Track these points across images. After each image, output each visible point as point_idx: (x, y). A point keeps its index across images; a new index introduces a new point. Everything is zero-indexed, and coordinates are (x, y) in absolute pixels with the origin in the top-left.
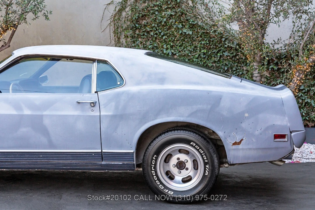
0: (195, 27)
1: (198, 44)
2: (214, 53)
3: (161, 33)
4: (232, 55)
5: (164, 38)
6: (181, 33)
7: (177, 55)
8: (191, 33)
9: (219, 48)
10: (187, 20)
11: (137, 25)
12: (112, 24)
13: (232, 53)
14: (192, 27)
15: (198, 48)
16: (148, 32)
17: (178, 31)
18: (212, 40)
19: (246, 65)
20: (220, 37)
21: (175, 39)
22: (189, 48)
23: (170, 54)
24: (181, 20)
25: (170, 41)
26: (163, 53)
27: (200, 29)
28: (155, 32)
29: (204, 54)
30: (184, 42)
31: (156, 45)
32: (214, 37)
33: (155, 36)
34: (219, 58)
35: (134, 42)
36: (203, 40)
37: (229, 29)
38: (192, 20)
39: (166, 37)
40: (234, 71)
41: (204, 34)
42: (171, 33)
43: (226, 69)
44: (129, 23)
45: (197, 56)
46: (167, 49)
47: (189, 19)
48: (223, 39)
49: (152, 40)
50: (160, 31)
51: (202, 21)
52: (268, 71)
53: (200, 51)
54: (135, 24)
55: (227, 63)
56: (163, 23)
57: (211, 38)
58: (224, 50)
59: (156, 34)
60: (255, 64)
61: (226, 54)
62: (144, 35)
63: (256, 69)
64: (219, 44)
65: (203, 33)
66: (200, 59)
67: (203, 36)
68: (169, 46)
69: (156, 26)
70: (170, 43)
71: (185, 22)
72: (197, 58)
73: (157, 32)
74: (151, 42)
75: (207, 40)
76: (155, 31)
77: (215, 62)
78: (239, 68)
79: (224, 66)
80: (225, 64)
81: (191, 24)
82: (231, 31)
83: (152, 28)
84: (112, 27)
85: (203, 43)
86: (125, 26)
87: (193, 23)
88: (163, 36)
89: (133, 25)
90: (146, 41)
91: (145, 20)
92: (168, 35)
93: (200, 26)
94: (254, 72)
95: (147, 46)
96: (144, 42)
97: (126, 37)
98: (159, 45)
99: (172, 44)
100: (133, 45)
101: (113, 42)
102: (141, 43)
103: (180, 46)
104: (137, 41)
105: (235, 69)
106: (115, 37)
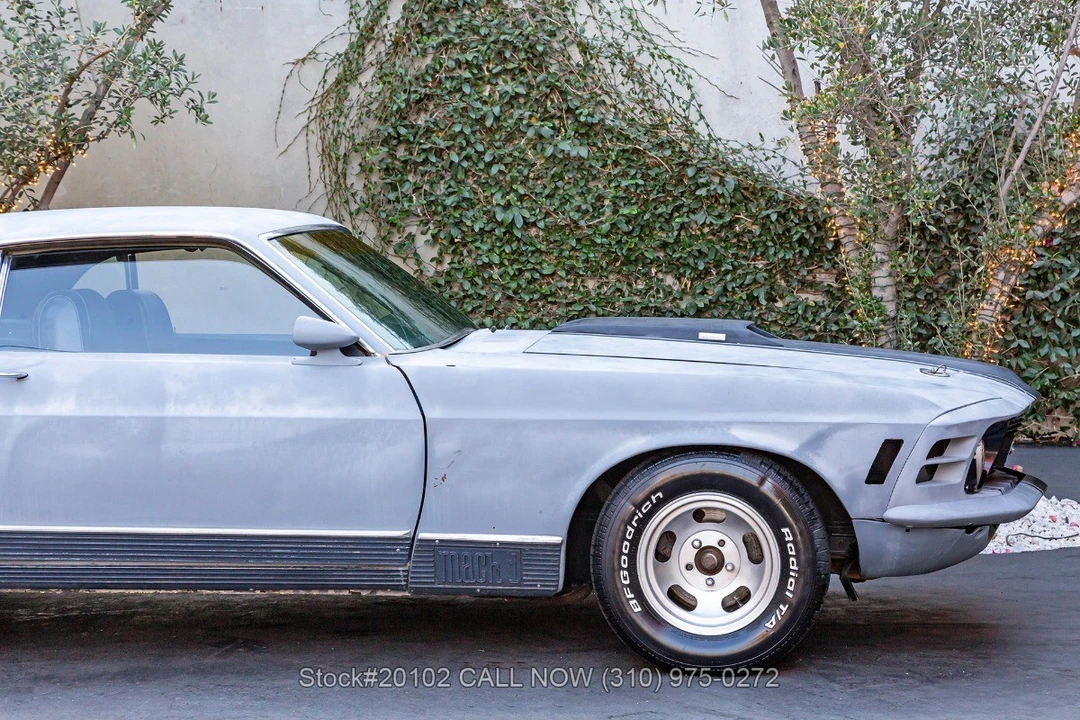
0: (596, 135)
1: (605, 187)
2: (660, 215)
3: (484, 153)
4: (721, 222)
5: (494, 170)
6: (553, 156)
7: (541, 224)
8: (584, 152)
9: (676, 198)
10: (569, 110)
11: (403, 131)
12: (313, 126)
13: (720, 216)
14: (587, 132)
15: (607, 202)
16: (439, 153)
17: (539, 147)
18: (652, 173)
19: (763, 254)
20: (680, 164)
21: (532, 175)
22: (577, 201)
23: (519, 223)
24: (546, 111)
25: (514, 180)
26: (492, 219)
27: (611, 140)
28: (464, 153)
29: (629, 220)
30: (560, 184)
31: (467, 195)
32: (658, 165)
33: (465, 164)
34: (676, 233)
35: (394, 188)
36: (624, 175)
37: (707, 138)
38: (586, 112)
39: (503, 168)
40: (727, 272)
41: (627, 155)
42: (516, 154)
43: (701, 267)
44: (373, 124)
45: (605, 227)
46: (508, 206)
47: (577, 108)
48: (690, 172)
49: (454, 178)
50: (480, 148)
51: (615, 114)
52: (835, 271)
53: (615, 212)
54: (395, 128)
55: (705, 249)
56: (488, 123)
57: (648, 168)
58: (693, 207)
59: (468, 158)
60: (877, 247)
61: (700, 217)
62: (426, 161)
63: (882, 262)
64: (675, 186)
65: (624, 151)
66: (613, 239)
67: (623, 162)
68: (512, 197)
69: (467, 131)
70: (515, 187)
71: (560, 118)
72: (606, 236)
73: (470, 150)
74: (450, 187)
75: (639, 176)
76: (462, 149)
77: (664, 245)
78: (743, 262)
79: (695, 257)
80: (699, 251)
81: (585, 124)
82: (713, 145)
83: (453, 137)
84: (314, 139)
85: (624, 184)
86: (361, 134)
87: (590, 119)
88: (489, 165)
89: (391, 130)
90: (432, 184)
91: (426, 111)
92: (509, 160)
93: (610, 130)
94: (877, 273)
95: (437, 200)
96: (426, 187)
97: (365, 169)
98: (476, 193)
99: (522, 191)
100: (392, 196)
101: (320, 189)
102: (416, 189)
103: (548, 196)
104: (403, 182)
105: (730, 268)
106: (327, 172)
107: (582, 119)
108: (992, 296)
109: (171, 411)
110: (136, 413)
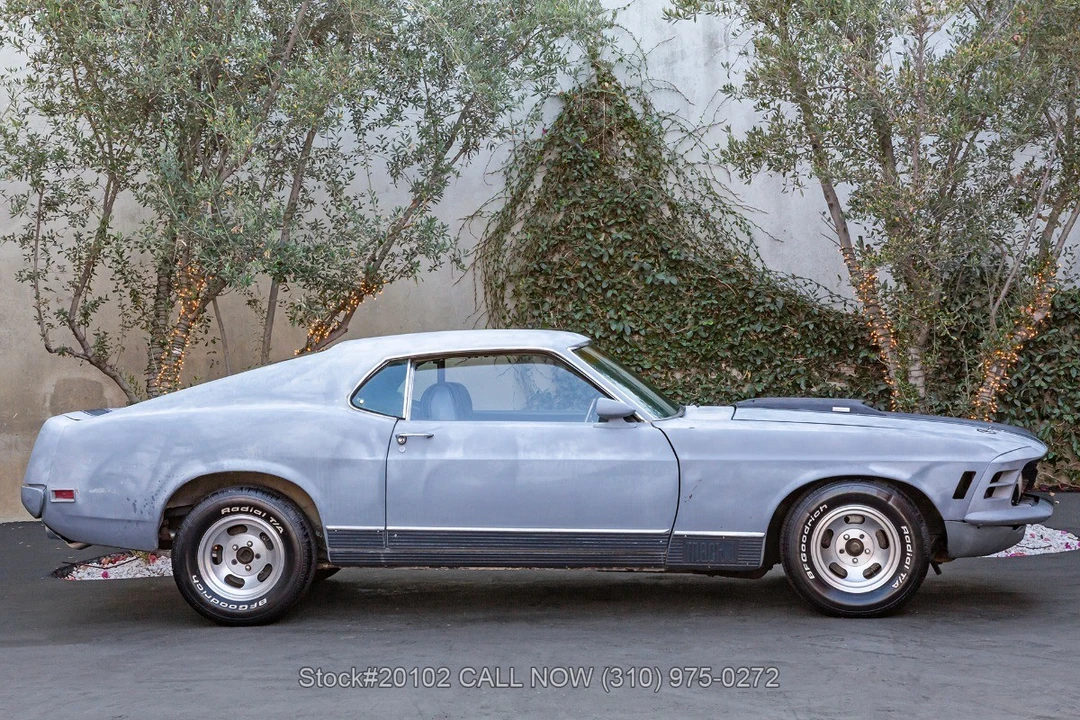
0: (682, 268)
1: (688, 305)
2: (729, 325)
3: (601, 282)
4: (773, 330)
5: (609, 294)
6: (652, 283)
7: (643, 333)
8: (674, 281)
9: (739, 314)
10: (662, 251)
11: (544, 266)
12: (478, 264)
13: (772, 326)
14: (675, 266)
15: (689, 316)
16: (569, 281)
17: (641, 277)
18: (723, 295)
19: (802, 353)
20: (743, 289)
21: (635, 297)
22: (668, 316)
23: (628, 332)
24: (645, 251)
25: (623, 301)
26: (607, 328)
27: (693, 272)
28: (587, 282)
29: (707, 328)
30: (656, 303)
31: (589, 311)
32: (727, 289)
33: (588, 290)
34: (740, 338)
35: (537, 307)
36: (703, 297)
37: (762, 270)
38: (676, 252)
39: (615, 292)
40: (777, 366)
41: (704, 283)
42: (625, 282)
43: (759, 363)
44: (521, 262)
45: (689, 334)
46: (619, 319)
47: (669, 249)
48: (751, 294)
49: (580, 299)
50: (599, 278)
51: (695, 253)
52: (854, 365)
53: (696, 323)
54: (538, 264)
55: (761, 350)
56: (605, 260)
57: (720, 292)
58: (752, 319)
59: (590, 285)
60: (912, 350)
61: (758, 327)
62: (560, 287)
63: (916, 361)
64: (739, 304)
65: (702, 280)
66: (695, 343)
67: (702, 287)
68: (622, 313)
69: (591, 266)
70: (624, 306)
71: (656, 257)
72: (690, 341)
73: (592, 280)
74: (577, 306)
75: (713, 297)
76: (586, 278)
77: (731, 347)
78: (789, 359)
79: (754, 356)
80: (757, 351)
81: (675, 261)
82: (766, 275)
83: (580, 270)
84: (479, 272)
85: (703, 303)
86: (514, 269)
87: (678, 257)
88: (605, 290)
89: (536, 266)
90: (563, 304)
91: (559, 252)
92: (620, 286)
93: (692, 265)
94: (912, 368)
95: (568, 315)
96: (559, 307)
97: (516, 294)
98: (594, 310)
99: (629, 309)
100: (536, 313)
101: (483, 309)
102: (553, 308)
103: (648, 313)
104: (543, 303)
105: (780, 363)
106: (488, 296)
107: (674, 257)
108: (989, 383)
109: (522, 456)
110: (500, 458)
